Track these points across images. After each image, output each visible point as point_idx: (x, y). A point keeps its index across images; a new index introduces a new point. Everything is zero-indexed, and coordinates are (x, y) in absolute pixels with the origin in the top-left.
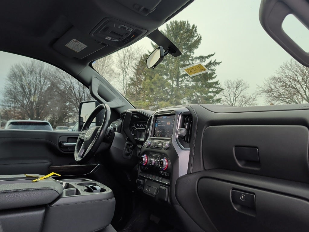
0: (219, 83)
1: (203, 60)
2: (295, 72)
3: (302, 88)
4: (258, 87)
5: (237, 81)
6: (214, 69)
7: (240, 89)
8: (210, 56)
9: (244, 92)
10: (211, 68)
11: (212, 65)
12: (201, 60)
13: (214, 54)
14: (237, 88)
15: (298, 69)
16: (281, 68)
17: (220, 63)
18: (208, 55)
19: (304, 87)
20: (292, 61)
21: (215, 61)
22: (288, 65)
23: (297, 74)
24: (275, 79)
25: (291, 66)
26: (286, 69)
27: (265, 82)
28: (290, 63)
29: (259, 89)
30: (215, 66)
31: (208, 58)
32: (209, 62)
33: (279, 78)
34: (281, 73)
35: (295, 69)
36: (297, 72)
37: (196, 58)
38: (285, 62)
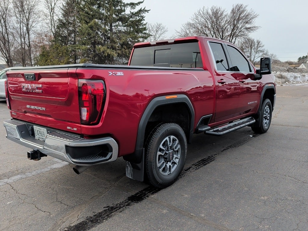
0: (146, 29)
1: (134, 7)
2: (206, 19)
3: (211, 33)
4: (176, 32)
5: (156, 24)
6: (144, 16)
7: (159, 32)
8: (139, 3)
9: (163, 35)
10: (141, 15)
11: (142, 12)
12: (132, 7)
13: (143, 2)
14: (157, 31)
15: (209, 17)
16: (195, 15)
17: (149, 11)
18: (138, 2)
19: (212, 33)
20: (204, 9)
21: (144, 9)
22: (201, 12)
23: (208, 21)
24: (190, 25)
25: (203, 14)
26: (199, 16)
27: (183, 28)
28: (202, 11)
29: (177, 34)
30: (144, 13)
31: (138, 5)
32: (139, 9)
33: (193, 24)
34: (195, 20)
35: (206, 17)
36: (207, 19)
37: (128, 4)
38: (199, 10)
